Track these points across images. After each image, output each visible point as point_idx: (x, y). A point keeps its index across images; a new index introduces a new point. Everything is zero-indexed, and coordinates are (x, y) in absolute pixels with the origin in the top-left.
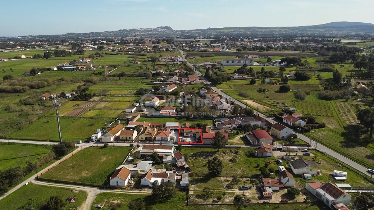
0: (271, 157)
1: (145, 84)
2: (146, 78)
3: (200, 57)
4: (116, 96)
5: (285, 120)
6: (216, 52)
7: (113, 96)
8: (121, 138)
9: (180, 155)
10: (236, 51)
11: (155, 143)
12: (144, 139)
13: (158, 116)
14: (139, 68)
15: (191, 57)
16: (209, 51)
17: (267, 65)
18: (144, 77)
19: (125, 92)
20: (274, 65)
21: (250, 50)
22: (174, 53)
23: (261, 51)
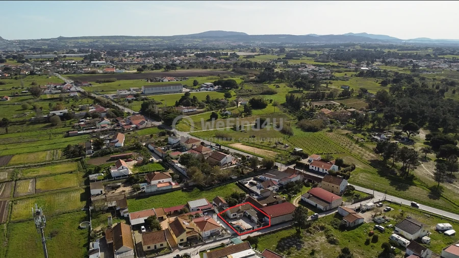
0: (362, 223)
1: (61, 136)
2: (52, 125)
3: (96, 82)
4: (35, 166)
5: (313, 167)
6: (110, 73)
7: (29, 166)
8: (145, 248)
9: (274, 256)
10: (135, 71)
11: (206, 242)
12: (185, 240)
13: (155, 192)
14: (21, 108)
15: (86, 84)
16: (98, 73)
17: (200, 91)
18: (47, 124)
19: (45, 156)
20: (207, 90)
21: (152, 70)
22: (48, 77)
23: (167, 71)
